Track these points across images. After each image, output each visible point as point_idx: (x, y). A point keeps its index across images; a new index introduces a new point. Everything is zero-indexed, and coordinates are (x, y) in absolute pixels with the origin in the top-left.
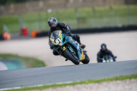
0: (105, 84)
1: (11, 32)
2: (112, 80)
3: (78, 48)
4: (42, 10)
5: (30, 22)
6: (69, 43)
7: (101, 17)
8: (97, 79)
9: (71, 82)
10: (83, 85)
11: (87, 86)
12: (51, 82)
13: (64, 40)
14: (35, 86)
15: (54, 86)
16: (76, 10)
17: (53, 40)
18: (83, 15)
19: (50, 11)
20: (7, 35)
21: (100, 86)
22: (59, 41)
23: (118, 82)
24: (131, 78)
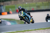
1: (13, 11)
4: (24, 3)
6: (26, 16)
10: (39, 30)
11: (40, 30)
12: (27, 29)
13: (24, 14)
14: (21, 31)
15: (28, 31)
16: (36, 3)
17: (20, 15)
20: (11, 12)
21: (45, 30)
22: (22, 15)
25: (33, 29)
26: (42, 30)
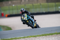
0: (38, 37)
2: (41, 36)
3: (33, 21)
4: (10, 5)
5: (5, 10)
7: (36, 8)
8: (35, 35)
9: (23, 37)
10: (28, 38)
11: (30, 38)
12: (14, 37)
16: (25, 5)
18: (28, 7)
19: (13, 5)
21: (36, 38)
23: (44, 37)
24: (49, 35)
25: (22, 37)
26: (32, 38)
